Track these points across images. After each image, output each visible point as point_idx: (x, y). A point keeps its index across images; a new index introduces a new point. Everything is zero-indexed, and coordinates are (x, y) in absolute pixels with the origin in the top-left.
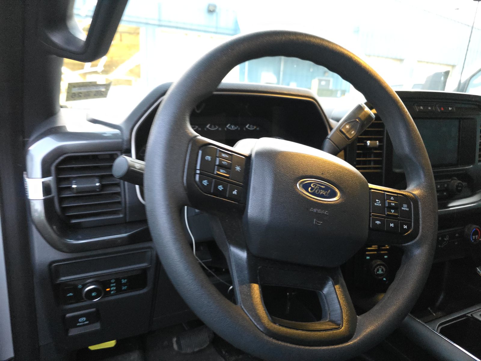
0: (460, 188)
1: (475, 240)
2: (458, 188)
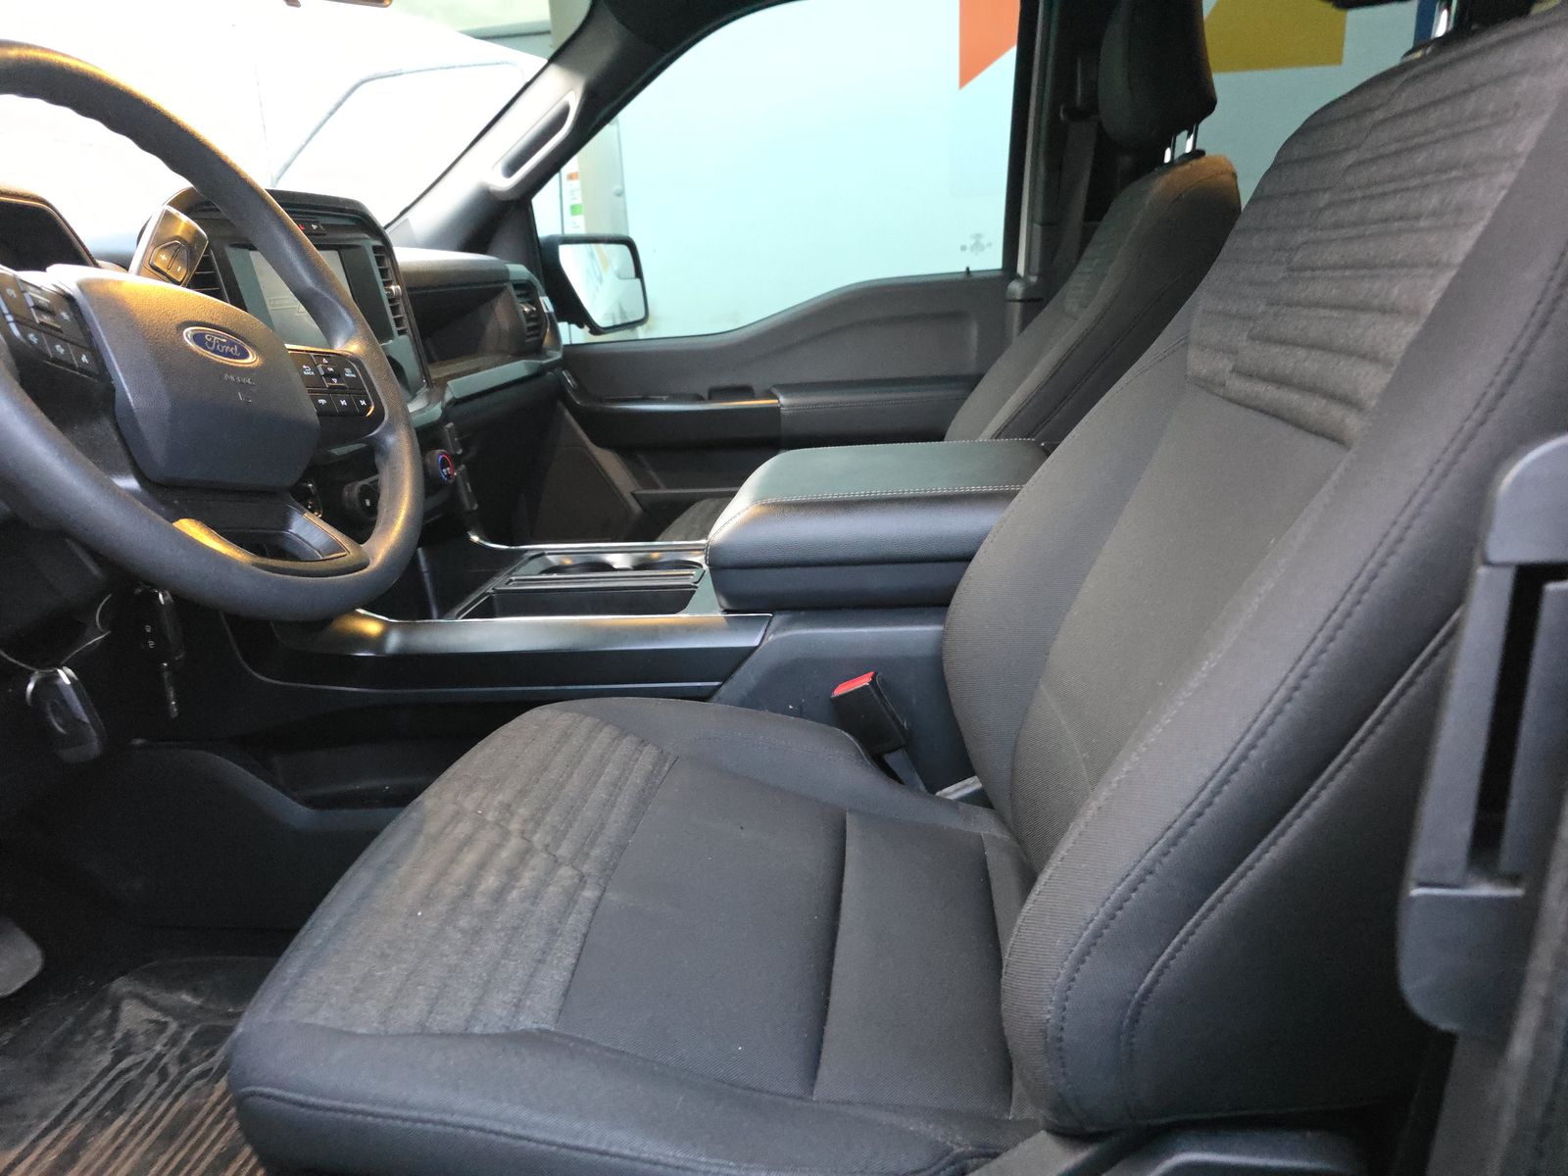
1: (448, 476)
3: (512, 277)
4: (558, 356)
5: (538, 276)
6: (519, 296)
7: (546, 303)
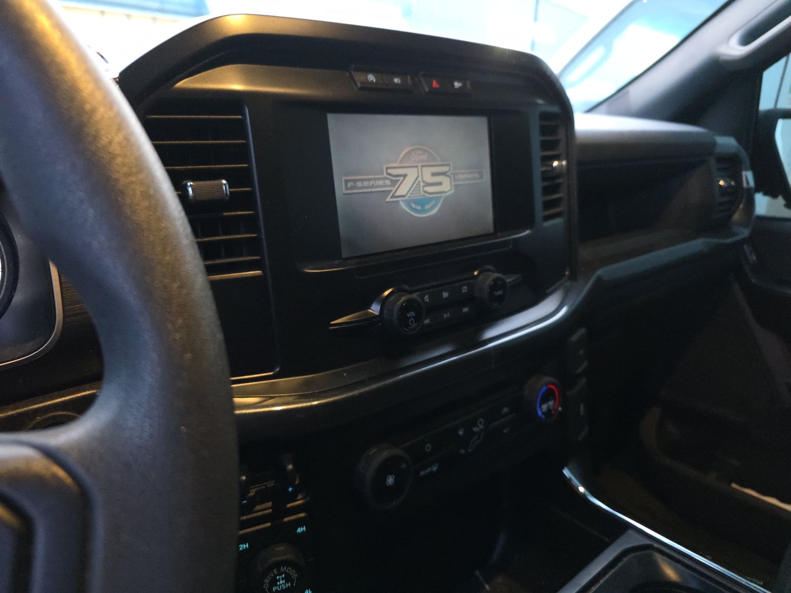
0: (500, 293)
1: (548, 413)
2: (495, 293)
3: (718, 150)
4: (745, 233)
5: (746, 148)
6: (719, 170)
7: (748, 177)
